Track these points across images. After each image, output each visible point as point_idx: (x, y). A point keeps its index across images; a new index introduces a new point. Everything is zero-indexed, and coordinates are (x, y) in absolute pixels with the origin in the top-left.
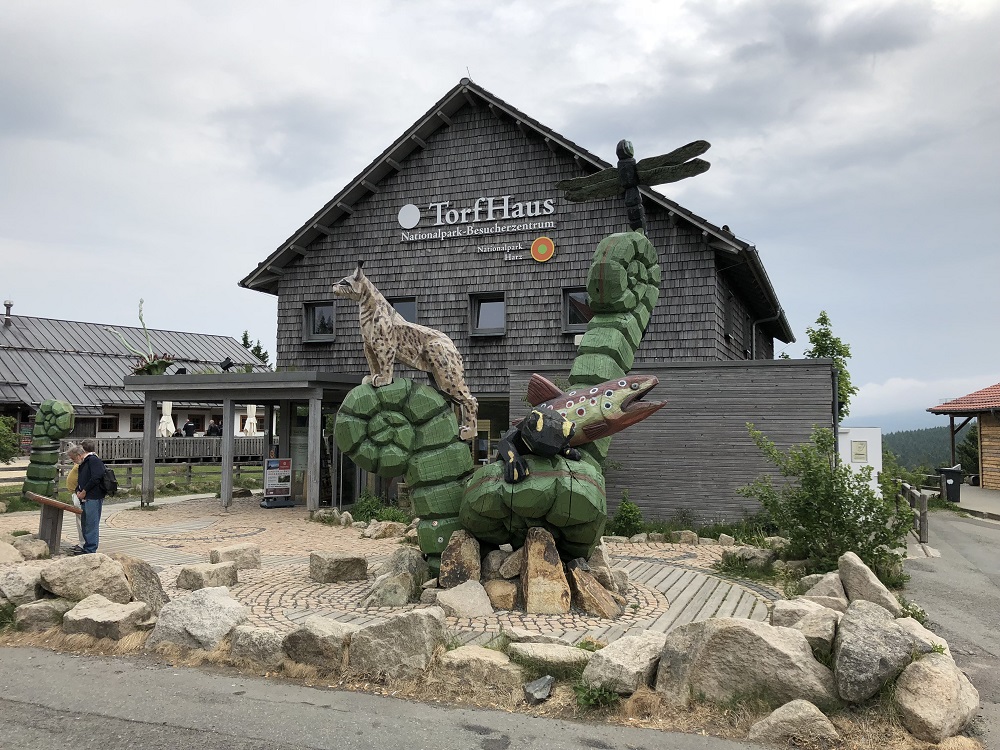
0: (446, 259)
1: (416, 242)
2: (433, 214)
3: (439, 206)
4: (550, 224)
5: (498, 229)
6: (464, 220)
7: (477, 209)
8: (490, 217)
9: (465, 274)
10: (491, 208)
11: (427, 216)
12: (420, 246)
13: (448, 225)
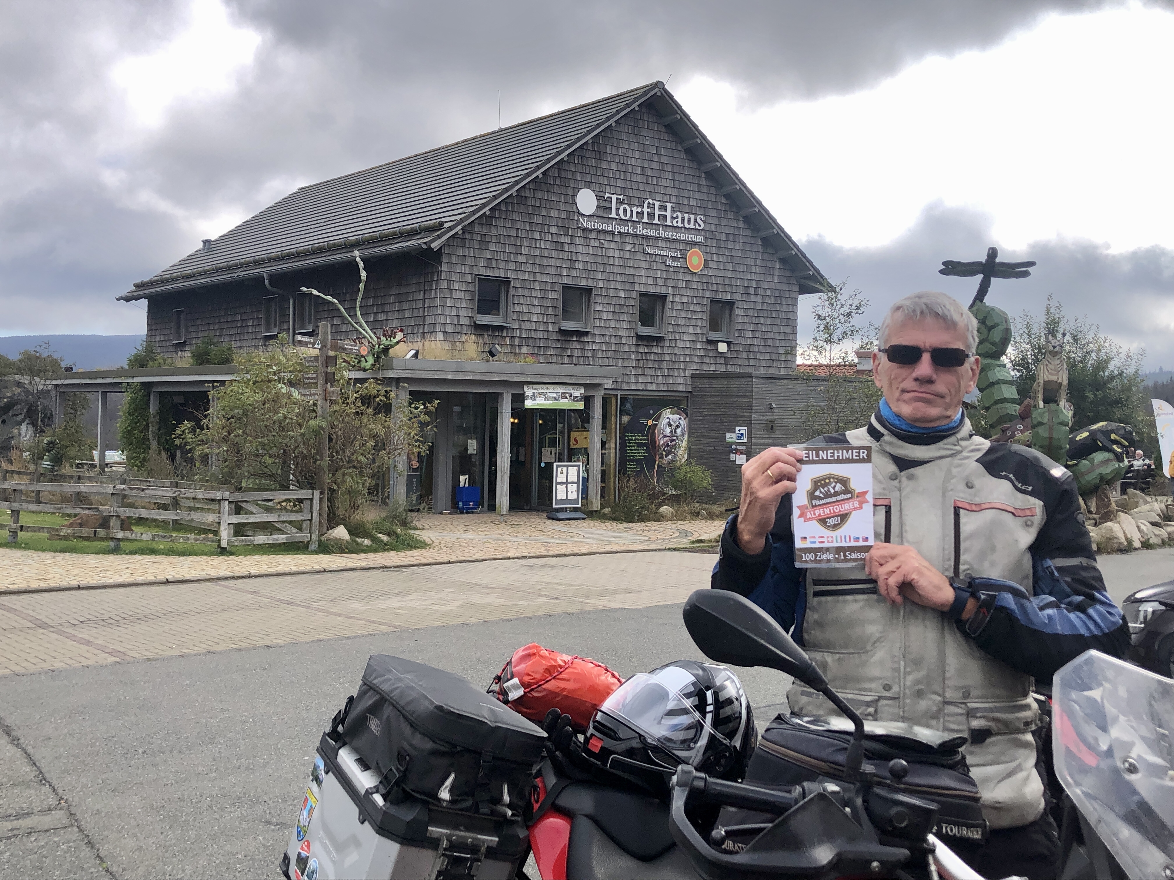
0: (617, 254)
1: (591, 230)
2: (608, 205)
4: (700, 239)
5: (663, 234)
9: (632, 272)
11: (604, 206)
12: (594, 235)
13: (621, 219)
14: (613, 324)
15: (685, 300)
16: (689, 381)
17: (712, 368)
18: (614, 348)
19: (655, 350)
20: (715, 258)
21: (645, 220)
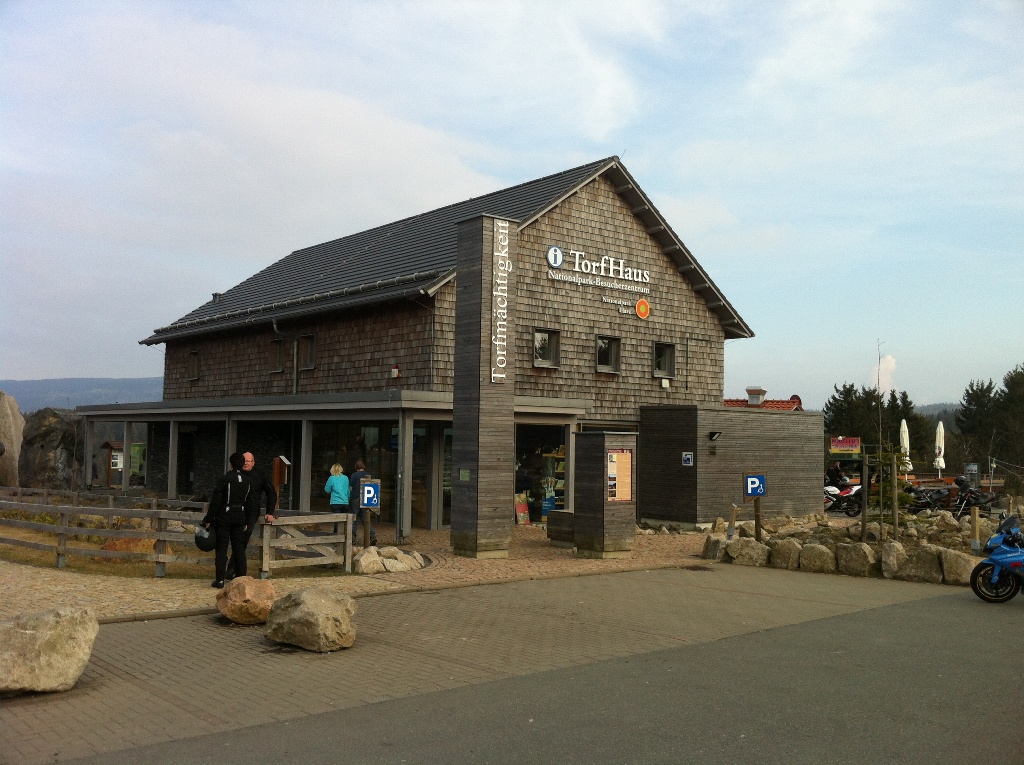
0: (579, 302)
1: (558, 281)
2: (572, 260)
3: (578, 254)
4: (646, 290)
5: (617, 286)
6: (594, 272)
7: (603, 265)
8: (611, 275)
9: (592, 317)
10: (612, 267)
11: (569, 261)
12: (561, 285)
13: (583, 272)
14: (576, 362)
15: (634, 342)
16: (638, 412)
17: (657, 401)
18: (577, 383)
19: (610, 385)
20: (658, 307)
21: (603, 273)
